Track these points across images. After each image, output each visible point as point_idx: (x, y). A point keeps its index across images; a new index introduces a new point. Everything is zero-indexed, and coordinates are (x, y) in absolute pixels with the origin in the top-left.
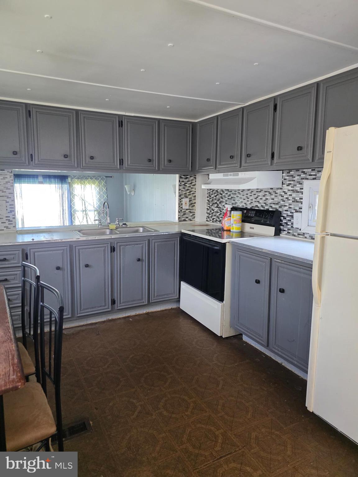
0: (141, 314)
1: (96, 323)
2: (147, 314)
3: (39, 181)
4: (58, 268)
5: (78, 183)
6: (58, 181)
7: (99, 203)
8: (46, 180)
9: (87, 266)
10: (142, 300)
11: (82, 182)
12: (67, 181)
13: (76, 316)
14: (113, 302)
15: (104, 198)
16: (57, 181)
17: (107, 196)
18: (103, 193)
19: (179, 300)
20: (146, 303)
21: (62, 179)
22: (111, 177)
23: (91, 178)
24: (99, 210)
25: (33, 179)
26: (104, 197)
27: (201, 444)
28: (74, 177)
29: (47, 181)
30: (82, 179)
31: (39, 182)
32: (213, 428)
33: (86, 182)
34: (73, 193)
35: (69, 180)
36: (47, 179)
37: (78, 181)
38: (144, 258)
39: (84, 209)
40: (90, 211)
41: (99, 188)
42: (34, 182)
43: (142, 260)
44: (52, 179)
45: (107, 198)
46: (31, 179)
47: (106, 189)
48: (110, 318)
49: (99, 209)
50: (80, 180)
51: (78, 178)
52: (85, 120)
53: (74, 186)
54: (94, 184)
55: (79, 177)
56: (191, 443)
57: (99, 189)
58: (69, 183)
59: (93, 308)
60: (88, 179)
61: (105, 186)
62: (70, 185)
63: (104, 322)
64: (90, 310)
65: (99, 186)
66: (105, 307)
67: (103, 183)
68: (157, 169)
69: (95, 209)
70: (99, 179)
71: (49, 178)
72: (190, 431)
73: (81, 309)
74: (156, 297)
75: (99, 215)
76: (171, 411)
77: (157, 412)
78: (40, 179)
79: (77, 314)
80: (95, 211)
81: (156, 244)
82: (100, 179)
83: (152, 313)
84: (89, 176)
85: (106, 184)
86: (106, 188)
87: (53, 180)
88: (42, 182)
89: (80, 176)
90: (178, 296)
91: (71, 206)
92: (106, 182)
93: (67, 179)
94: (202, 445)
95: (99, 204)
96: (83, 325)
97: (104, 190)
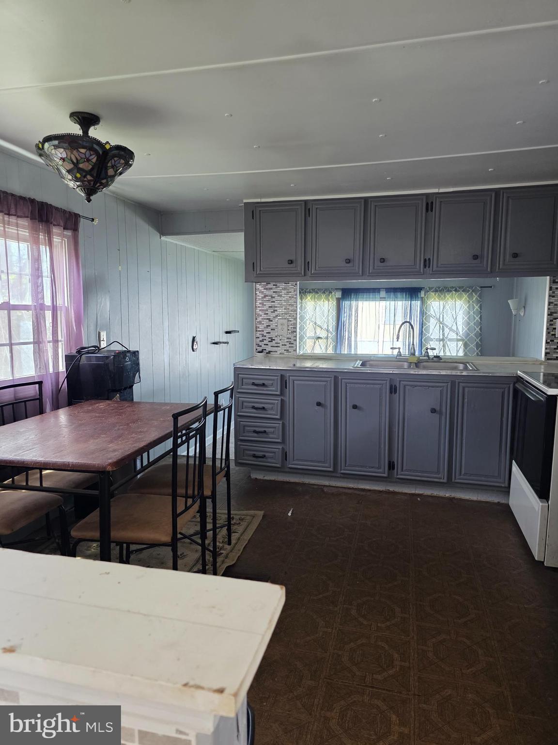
0: (442, 497)
1: (370, 490)
2: (451, 499)
3: (381, 296)
4: (319, 404)
5: (435, 298)
6: (406, 295)
7: (466, 329)
8: (390, 295)
9: (355, 407)
10: (439, 474)
11: (442, 296)
12: (419, 296)
13: (339, 472)
14: (391, 466)
15: (475, 321)
16: (404, 296)
17: (481, 318)
18: (474, 313)
19: (507, 490)
20: (445, 480)
21: (413, 293)
22: (491, 287)
23: (456, 290)
24: (466, 340)
25: (374, 293)
26: (475, 318)
27: (363, 661)
28: (430, 289)
29: (392, 296)
30: (442, 290)
31: (381, 298)
32: (396, 656)
33: (448, 296)
34: (426, 313)
35: (422, 294)
36: (392, 293)
37: (435, 295)
38: (444, 410)
39: (441, 337)
40: (450, 340)
41: (468, 305)
42: (374, 299)
43: (440, 413)
44: (398, 293)
45: (481, 320)
46: (371, 294)
47: (481, 307)
48: (391, 489)
49: (466, 338)
50: (438, 294)
51: (436, 291)
52: (377, 209)
53: (429, 302)
54: (460, 298)
55: (437, 289)
56: (351, 654)
57: (469, 307)
58: (422, 298)
59: (362, 466)
60: (451, 291)
61: (478, 302)
62: (423, 302)
63: (380, 492)
64: (357, 468)
65: (469, 302)
66: (379, 470)
67: (475, 297)
68: (489, 270)
69: (459, 338)
70: (469, 291)
71: (394, 291)
72: (363, 643)
73: (346, 464)
74: (464, 475)
75: (465, 348)
76: (363, 613)
77: (345, 606)
78: (383, 294)
79: (341, 470)
80: (458, 340)
81: (466, 390)
82: (471, 291)
83: (461, 500)
84: (453, 287)
85: (480, 298)
86: (481, 305)
87: (399, 295)
88: (385, 298)
89: (439, 288)
90: (506, 485)
91: (422, 331)
92: (480, 296)
93: (419, 294)
94: (363, 663)
95: (466, 331)
96: (353, 488)
97: (477, 307)
